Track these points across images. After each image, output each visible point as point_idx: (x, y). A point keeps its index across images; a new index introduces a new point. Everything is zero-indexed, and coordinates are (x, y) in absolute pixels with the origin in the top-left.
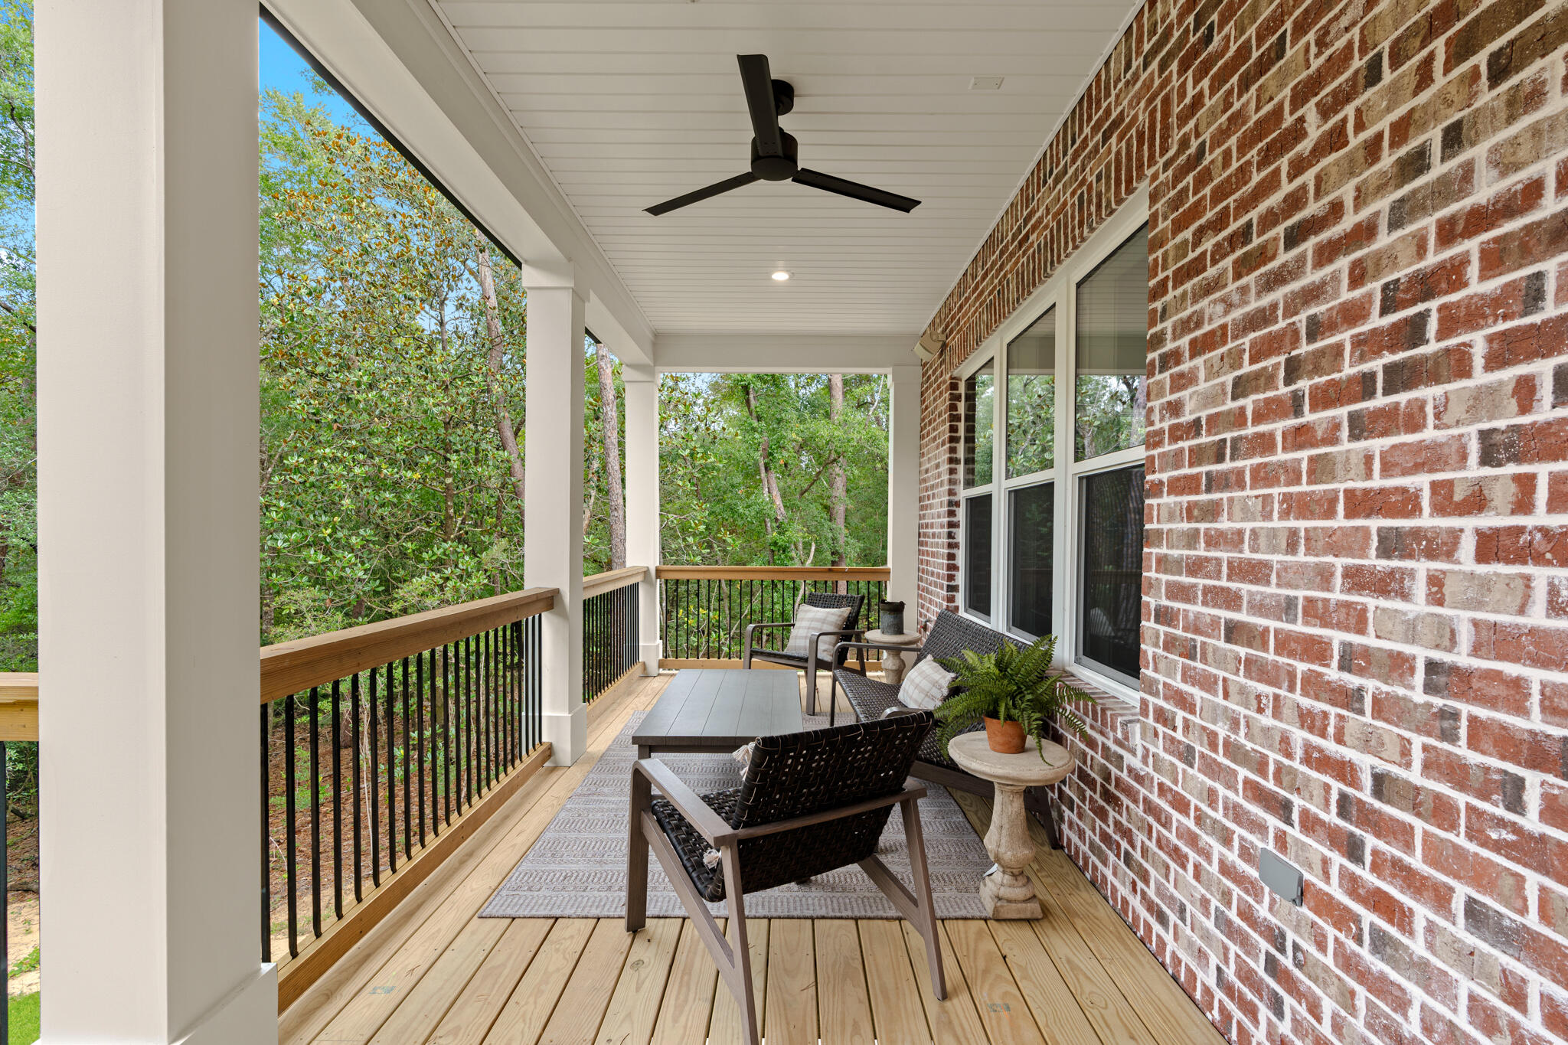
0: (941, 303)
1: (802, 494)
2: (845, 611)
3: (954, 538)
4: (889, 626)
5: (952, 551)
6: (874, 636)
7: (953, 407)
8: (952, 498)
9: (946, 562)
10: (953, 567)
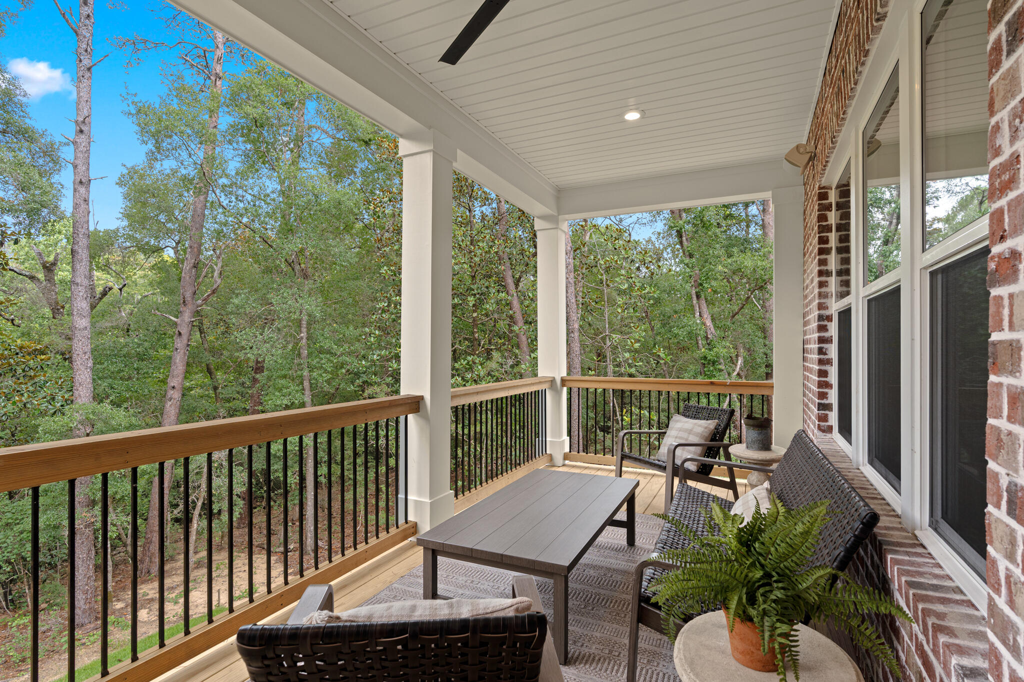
0: (811, 115)
1: (733, 316)
2: (711, 424)
3: (825, 354)
4: (753, 442)
5: (823, 368)
6: (737, 450)
7: (822, 218)
8: (823, 312)
9: (817, 379)
10: (825, 385)
